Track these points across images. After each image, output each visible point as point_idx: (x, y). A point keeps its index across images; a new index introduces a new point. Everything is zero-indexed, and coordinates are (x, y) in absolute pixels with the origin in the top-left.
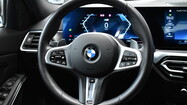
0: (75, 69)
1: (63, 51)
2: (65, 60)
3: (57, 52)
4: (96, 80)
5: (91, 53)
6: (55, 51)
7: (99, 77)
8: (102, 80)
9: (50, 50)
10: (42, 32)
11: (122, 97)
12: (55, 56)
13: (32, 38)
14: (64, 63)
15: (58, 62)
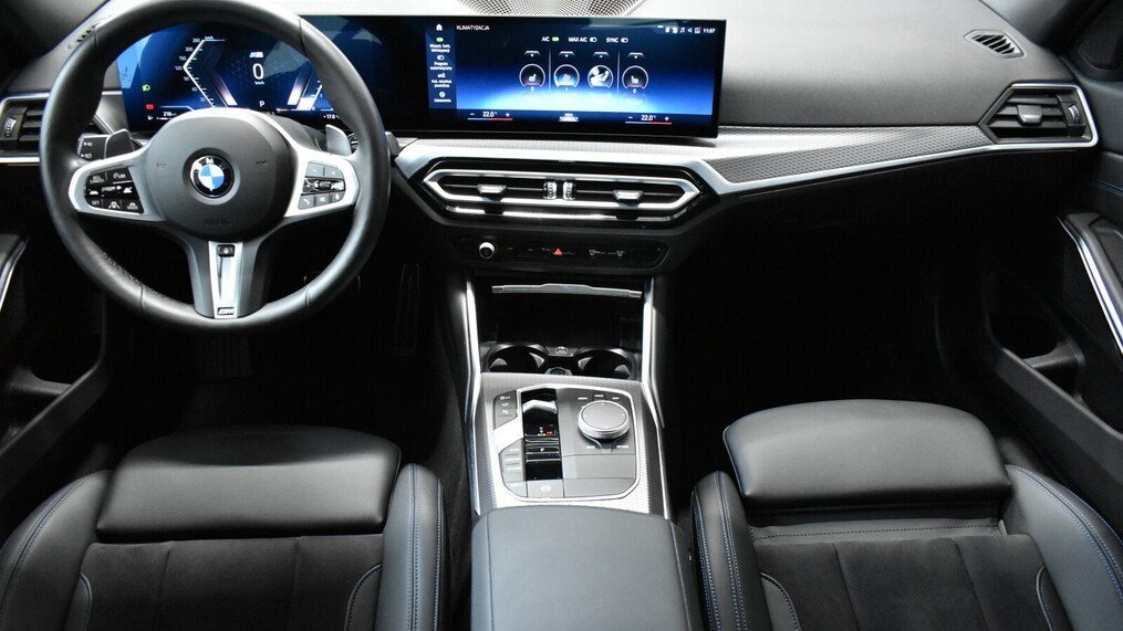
0: (168, 222)
1: (124, 170)
2: (134, 197)
3: (108, 175)
4: (239, 247)
5: (211, 175)
6: (100, 173)
7: (245, 238)
8: (254, 247)
9: (82, 169)
10: (52, 98)
11: (313, 289)
12: (103, 189)
13: (21, 117)
14: (133, 205)
15: (114, 204)
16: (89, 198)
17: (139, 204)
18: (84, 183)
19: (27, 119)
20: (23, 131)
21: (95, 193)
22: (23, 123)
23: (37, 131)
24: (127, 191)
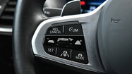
12: (59, 39)
13: (5, 5)
14: (80, 56)
15: (65, 53)
16: (46, 45)
17: (85, 55)
18: (45, 32)
19: (8, 6)
20: (5, 13)
21: (52, 42)
22: (5, 8)
23: (13, 14)
24: (78, 43)
